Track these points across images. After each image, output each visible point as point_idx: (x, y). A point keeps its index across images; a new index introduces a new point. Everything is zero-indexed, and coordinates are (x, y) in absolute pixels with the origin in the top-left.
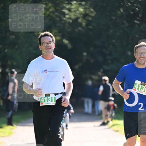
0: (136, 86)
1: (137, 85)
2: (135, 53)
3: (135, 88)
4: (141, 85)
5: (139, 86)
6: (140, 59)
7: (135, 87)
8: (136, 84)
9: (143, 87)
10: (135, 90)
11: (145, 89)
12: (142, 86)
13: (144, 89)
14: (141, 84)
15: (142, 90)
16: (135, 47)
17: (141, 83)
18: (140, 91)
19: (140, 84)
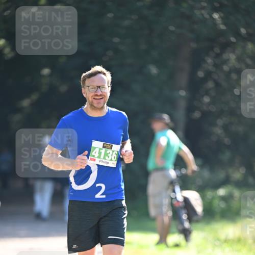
0: (95, 153)
1: (97, 150)
2: (83, 88)
3: (94, 156)
4: (104, 149)
5: (101, 151)
6: (94, 98)
7: (93, 154)
8: (95, 148)
9: (108, 152)
10: (94, 160)
11: (112, 155)
12: (106, 151)
13: (110, 155)
14: (104, 147)
15: (107, 158)
16: (82, 77)
17: (104, 144)
18: (104, 160)
19: (101, 147)
